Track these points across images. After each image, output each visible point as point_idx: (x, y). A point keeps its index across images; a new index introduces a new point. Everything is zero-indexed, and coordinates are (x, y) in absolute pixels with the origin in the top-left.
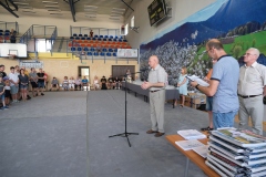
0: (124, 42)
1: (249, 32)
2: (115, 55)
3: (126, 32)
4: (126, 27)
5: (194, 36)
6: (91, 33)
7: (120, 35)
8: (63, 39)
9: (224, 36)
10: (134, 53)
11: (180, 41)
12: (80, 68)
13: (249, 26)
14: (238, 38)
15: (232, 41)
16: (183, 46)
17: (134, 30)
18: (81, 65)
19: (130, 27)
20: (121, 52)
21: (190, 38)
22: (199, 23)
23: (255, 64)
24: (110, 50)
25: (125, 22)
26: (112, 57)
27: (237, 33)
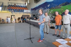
0: (26, 8)
1: (66, 5)
2: (23, 12)
3: (26, 5)
4: (27, 3)
5: (48, 6)
6: (15, 5)
7: (24, 5)
8: (5, 6)
9: (58, 6)
10: (29, 11)
11: (44, 8)
12: (12, 16)
13: (66, 3)
14: (62, 7)
15: (60, 8)
16: (45, 9)
17: (29, 4)
18: (12, 15)
19: (28, 3)
20: (25, 11)
21: (47, 7)
22: (50, 2)
23: (68, 14)
24: (21, 10)
25: (26, 2)
26: (22, 12)
27: (62, 5)
